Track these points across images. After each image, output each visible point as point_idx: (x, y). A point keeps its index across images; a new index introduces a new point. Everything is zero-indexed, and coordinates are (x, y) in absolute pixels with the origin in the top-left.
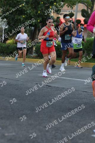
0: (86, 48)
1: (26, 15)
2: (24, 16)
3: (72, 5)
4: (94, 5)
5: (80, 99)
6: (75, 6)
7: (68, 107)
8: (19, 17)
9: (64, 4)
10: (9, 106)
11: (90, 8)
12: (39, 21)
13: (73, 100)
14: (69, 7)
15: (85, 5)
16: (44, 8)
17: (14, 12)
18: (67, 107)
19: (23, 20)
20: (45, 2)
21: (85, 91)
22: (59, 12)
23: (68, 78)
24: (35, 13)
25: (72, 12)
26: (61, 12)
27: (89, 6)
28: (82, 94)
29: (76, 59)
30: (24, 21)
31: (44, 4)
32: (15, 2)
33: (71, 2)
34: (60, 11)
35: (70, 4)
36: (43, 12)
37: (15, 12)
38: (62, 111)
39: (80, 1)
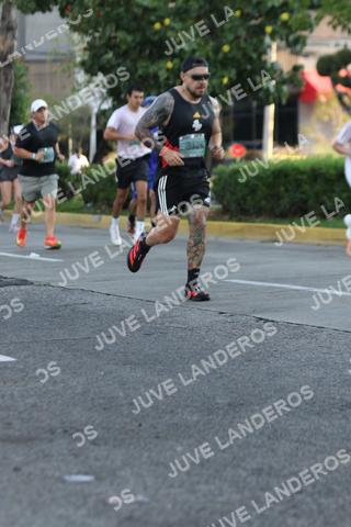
1: (177, 61)
2: (170, 65)
7: (338, 397)
8: (152, 69)
9: (319, 19)
10: (121, 394)
12: (225, 80)
14: (339, 28)
16: (242, 33)
17: (135, 48)
18: (334, 399)
19: (167, 79)
20: (248, 10)
22: (298, 47)
24: (211, 54)
25: (346, 46)
26: (308, 49)
30: (171, 82)
31: (245, 17)
32: (136, 10)
33: (345, 12)
34: (304, 44)
35: (342, 15)
36: (239, 48)
37: (138, 48)
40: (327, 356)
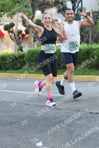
0: (28, 59)
3: (12, 15)
4: (35, 14)
5: (22, 112)
6: (15, 15)
7: (9, 121)
9: (4, 14)
11: (30, 17)
13: (14, 113)
14: (9, 17)
15: (26, 14)
18: (8, 121)
21: (27, 104)
23: (10, 91)
26: (1, 23)
27: (30, 15)
28: (23, 107)
29: (17, 70)
38: (3, 125)
39: (20, 11)
40: (6, 109)
